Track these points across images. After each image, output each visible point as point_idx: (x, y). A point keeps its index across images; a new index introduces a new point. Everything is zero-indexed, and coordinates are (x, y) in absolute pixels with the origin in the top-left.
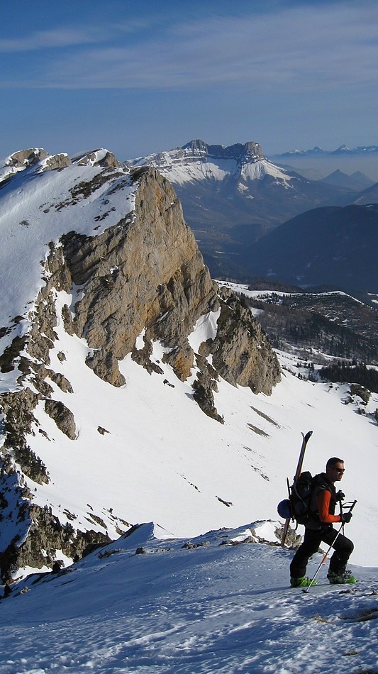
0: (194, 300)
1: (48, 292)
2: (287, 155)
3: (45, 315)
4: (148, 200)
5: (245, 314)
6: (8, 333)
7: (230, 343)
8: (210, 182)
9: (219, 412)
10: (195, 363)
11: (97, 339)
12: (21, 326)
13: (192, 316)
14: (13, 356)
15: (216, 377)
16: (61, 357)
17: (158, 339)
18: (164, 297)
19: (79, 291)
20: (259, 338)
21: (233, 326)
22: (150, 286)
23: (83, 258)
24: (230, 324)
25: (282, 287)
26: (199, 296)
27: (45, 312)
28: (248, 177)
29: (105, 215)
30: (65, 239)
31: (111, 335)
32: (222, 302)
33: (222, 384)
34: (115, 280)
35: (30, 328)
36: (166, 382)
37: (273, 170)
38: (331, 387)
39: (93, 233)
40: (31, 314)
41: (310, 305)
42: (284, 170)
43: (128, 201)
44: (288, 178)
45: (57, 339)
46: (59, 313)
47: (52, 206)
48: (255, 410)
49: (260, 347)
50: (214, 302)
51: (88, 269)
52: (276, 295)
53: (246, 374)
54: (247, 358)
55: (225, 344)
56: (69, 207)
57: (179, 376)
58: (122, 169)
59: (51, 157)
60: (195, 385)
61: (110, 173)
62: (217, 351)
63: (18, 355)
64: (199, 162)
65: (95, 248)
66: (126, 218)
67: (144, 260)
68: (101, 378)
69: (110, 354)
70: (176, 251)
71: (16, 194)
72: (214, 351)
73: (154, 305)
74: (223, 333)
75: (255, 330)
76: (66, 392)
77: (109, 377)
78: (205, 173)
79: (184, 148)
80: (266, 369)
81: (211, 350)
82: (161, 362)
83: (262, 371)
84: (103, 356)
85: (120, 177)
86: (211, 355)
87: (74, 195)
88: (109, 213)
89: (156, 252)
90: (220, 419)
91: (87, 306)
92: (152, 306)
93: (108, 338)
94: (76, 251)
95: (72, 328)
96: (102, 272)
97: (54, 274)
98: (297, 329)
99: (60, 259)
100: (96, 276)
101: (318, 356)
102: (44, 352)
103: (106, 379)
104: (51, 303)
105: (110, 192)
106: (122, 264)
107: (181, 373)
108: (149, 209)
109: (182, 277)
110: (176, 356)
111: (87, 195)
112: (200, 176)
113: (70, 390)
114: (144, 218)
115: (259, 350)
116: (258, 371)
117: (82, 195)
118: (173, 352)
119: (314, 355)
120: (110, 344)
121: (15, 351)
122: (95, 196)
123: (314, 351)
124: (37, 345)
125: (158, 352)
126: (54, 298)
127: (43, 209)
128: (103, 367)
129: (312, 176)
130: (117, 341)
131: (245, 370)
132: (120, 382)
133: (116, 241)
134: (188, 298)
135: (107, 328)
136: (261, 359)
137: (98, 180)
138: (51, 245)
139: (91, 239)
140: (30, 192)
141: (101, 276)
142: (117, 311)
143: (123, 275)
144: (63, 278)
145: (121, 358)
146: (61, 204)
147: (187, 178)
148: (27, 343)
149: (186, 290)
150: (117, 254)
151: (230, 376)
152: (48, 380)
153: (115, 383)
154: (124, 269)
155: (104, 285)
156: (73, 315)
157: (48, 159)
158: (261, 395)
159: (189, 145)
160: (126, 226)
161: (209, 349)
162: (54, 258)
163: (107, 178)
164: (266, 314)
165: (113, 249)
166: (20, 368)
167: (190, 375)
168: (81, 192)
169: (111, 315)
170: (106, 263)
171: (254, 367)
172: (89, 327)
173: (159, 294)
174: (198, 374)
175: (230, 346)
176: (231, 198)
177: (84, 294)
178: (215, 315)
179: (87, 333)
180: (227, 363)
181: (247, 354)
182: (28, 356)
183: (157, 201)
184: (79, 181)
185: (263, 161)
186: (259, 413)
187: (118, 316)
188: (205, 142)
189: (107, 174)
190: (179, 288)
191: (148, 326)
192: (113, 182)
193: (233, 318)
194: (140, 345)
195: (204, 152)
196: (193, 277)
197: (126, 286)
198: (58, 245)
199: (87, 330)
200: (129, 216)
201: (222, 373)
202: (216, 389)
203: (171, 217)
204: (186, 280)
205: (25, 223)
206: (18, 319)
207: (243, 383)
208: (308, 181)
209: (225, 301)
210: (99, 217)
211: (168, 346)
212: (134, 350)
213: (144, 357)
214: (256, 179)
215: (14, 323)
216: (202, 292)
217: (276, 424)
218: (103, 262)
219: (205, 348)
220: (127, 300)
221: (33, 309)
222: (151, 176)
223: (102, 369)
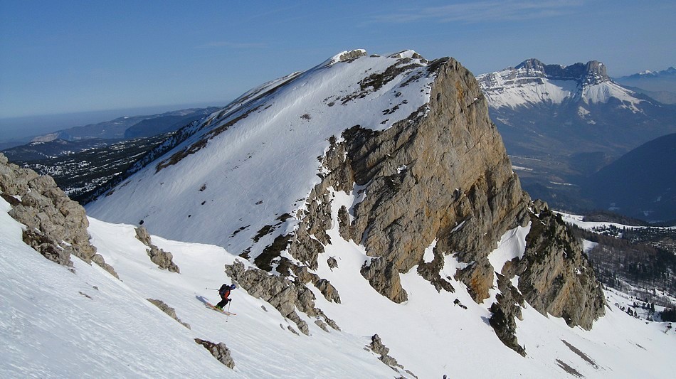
0: (499, 212)
1: (323, 189)
2: (637, 76)
3: (318, 215)
4: (447, 93)
5: (561, 231)
6: (272, 231)
7: (540, 264)
8: (546, 105)
9: (520, 342)
10: (495, 284)
11: (377, 247)
12: (287, 225)
13: (496, 230)
14: (272, 255)
15: (521, 302)
16: (332, 263)
17: (451, 252)
18: (460, 203)
19: (360, 192)
20: (579, 262)
21: (546, 244)
22: (444, 190)
23: (367, 155)
24: (541, 241)
25: (623, 220)
26: (505, 207)
27: (318, 212)
28: (590, 100)
29: (396, 108)
30: (347, 134)
31: (394, 244)
32: (533, 216)
33: (528, 311)
34: (402, 180)
35: (297, 227)
36: (456, 301)
37: (619, 92)
38: (670, 327)
39: (380, 128)
40: (300, 212)
41: (656, 240)
42: (631, 92)
43: (421, 94)
44: (637, 101)
45: (330, 243)
46: (335, 215)
47: (338, 99)
48: (568, 344)
49: (579, 272)
50: (524, 215)
51: (372, 168)
52: (614, 228)
53: (560, 302)
54: (562, 283)
55: (535, 265)
56: (356, 100)
57: (474, 297)
58: (419, 60)
59: (346, 52)
60: (493, 309)
61: (405, 65)
62: (524, 273)
63: (278, 254)
64: (533, 83)
65: (381, 144)
66: (418, 111)
67: (438, 159)
68: (378, 291)
69: (390, 265)
70: (479, 154)
71: (300, 87)
72: (520, 272)
73: (449, 213)
74: (534, 251)
75: (573, 252)
76: (331, 301)
77: (387, 291)
78: (541, 95)
79: (517, 67)
80: (585, 298)
81: (517, 270)
82: (453, 278)
83: (579, 301)
84: (382, 265)
85: (416, 69)
86: (517, 277)
87: (363, 87)
88: (399, 106)
89: (453, 151)
90: (520, 350)
91: (368, 209)
92: (446, 213)
93: (391, 246)
94: (358, 147)
95: (348, 231)
96: (387, 171)
97: (333, 172)
98: (638, 266)
99: (341, 155)
100: (380, 175)
101: (663, 298)
102: (311, 255)
103: (384, 292)
104: (326, 203)
105: (403, 85)
106: (411, 163)
107: (476, 293)
108: (447, 105)
109: (485, 185)
110: (471, 273)
111: (377, 87)
112: (535, 99)
113: (337, 300)
114: (440, 113)
115: (577, 275)
116: (575, 300)
117: (371, 88)
118: (469, 267)
119: (658, 297)
120: (392, 253)
121: (275, 250)
122: (386, 88)
123: (659, 293)
124: (302, 246)
125: (450, 266)
126: (331, 197)
127: (328, 102)
128: (381, 278)
129: (665, 100)
130: (402, 250)
131: (559, 297)
132: (400, 297)
133: (406, 136)
134: (492, 209)
135: (391, 234)
136: (579, 286)
137: (391, 72)
138: (332, 140)
139: (377, 133)
140: (315, 84)
141: (386, 175)
142: (403, 216)
143: (412, 176)
144: (343, 176)
145: (405, 271)
146: (348, 97)
147: (521, 101)
148: (291, 243)
149: (490, 200)
150: (406, 152)
151: (539, 302)
152: (310, 285)
153: (395, 298)
154: (413, 169)
155: (389, 186)
156: (351, 218)
157: (342, 54)
158: (577, 329)
159: (523, 65)
160: (417, 121)
161: (514, 270)
162: (334, 154)
163: (402, 70)
164: (601, 247)
165: (402, 146)
166: (278, 269)
167: (488, 296)
168: (371, 84)
169: (395, 221)
170: (393, 162)
171: (570, 295)
172: (368, 233)
173: (456, 200)
174: (498, 297)
175: (540, 267)
176: (570, 123)
177: (365, 195)
178: (524, 231)
179: (366, 240)
180: (535, 287)
181: (562, 278)
182: (290, 257)
183: (457, 95)
184: (370, 73)
185: (608, 83)
186: (572, 348)
187: (404, 222)
188: (542, 62)
189: (401, 66)
190: (482, 197)
191: (440, 237)
192: (408, 73)
193: (545, 235)
194: (429, 257)
195: (540, 72)
196: (499, 185)
197: (415, 188)
198: (340, 140)
199: (366, 236)
200: (422, 109)
201: (530, 298)
202: (519, 316)
203: (474, 114)
204: (490, 188)
205: (306, 117)
206: (284, 217)
207: (555, 313)
208: (661, 104)
209: (537, 215)
210: (388, 111)
211: (463, 261)
212: (421, 263)
213: (433, 272)
214: (599, 102)
215: (279, 221)
216: (509, 202)
217: (593, 364)
218: (390, 160)
219: (510, 268)
220: (414, 205)
221: (304, 207)
222: (452, 67)
223: (380, 281)
